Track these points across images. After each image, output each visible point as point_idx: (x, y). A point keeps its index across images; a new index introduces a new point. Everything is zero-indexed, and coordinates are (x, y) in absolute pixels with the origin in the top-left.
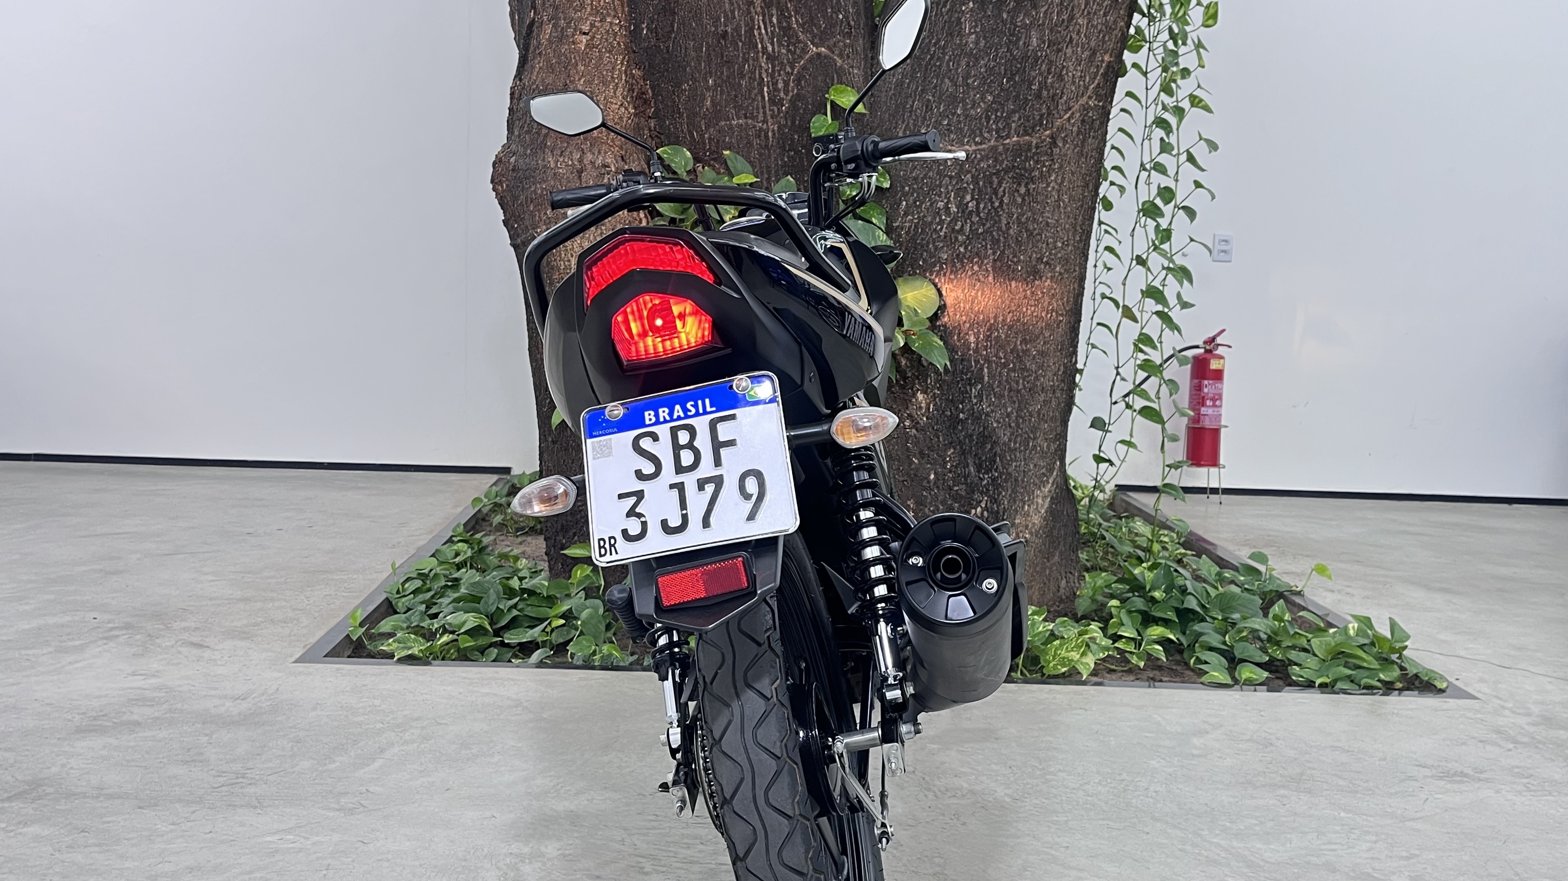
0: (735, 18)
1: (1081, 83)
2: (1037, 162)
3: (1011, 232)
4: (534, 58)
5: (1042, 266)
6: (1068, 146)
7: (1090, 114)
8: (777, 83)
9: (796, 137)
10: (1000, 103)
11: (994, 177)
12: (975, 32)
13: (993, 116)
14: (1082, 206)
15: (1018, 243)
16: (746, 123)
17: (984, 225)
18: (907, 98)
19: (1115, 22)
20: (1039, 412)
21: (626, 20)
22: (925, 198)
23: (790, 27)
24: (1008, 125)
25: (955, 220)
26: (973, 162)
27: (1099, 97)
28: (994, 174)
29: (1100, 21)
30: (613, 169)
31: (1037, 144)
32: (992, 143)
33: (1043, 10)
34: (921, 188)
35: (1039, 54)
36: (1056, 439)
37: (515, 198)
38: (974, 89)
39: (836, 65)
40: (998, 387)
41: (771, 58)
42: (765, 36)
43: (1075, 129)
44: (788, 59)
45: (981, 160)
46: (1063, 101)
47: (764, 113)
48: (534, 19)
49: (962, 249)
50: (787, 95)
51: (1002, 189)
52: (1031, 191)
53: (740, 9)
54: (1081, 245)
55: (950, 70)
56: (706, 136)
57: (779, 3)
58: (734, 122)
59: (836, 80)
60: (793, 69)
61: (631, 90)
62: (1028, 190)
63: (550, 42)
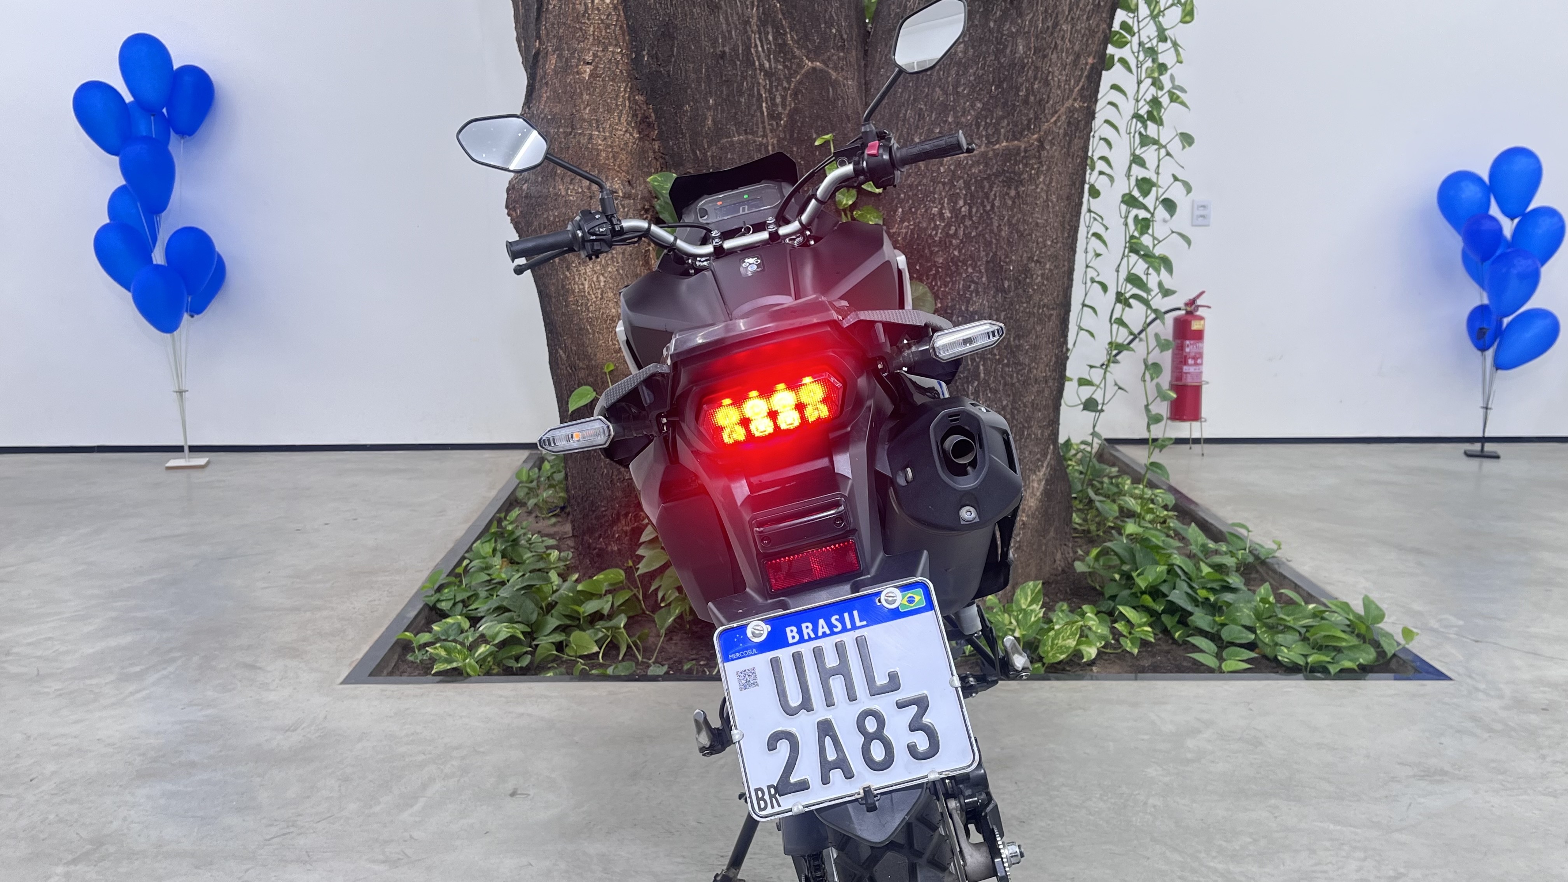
0: (731, 38)
1: (1067, 87)
2: (1026, 165)
3: (1003, 234)
4: (541, 87)
5: (1033, 265)
6: (1055, 148)
7: (1076, 116)
8: (775, 99)
9: (795, 149)
10: (989, 110)
11: (985, 183)
12: (964, 41)
13: (983, 123)
14: (1069, 204)
15: (1010, 243)
16: (747, 139)
17: (977, 228)
18: (900, 107)
19: (1098, 25)
20: (1033, 403)
21: (627, 49)
22: (920, 205)
23: (785, 44)
24: (997, 131)
25: (948, 225)
26: (964, 168)
27: (1083, 98)
28: (985, 179)
29: (1083, 25)
30: (621, 194)
31: (1025, 148)
32: (983, 149)
33: (1028, 18)
34: (916, 195)
35: (1026, 61)
36: (1049, 425)
37: (529, 224)
38: (963, 97)
39: (831, 78)
40: (993, 382)
41: (769, 74)
42: (762, 54)
43: (1061, 131)
44: (785, 75)
45: (972, 166)
46: (1049, 105)
47: (764, 128)
48: (539, 49)
49: (956, 253)
50: (785, 109)
51: (993, 193)
52: (1021, 193)
53: (736, 28)
54: (1070, 241)
55: (940, 79)
56: (709, 154)
57: (774, 21)
58: (736, 139)
59: (831, 93)
60: (789, 83)
61: (635, 115)
62: (1018, 193)
63: (556, 72)
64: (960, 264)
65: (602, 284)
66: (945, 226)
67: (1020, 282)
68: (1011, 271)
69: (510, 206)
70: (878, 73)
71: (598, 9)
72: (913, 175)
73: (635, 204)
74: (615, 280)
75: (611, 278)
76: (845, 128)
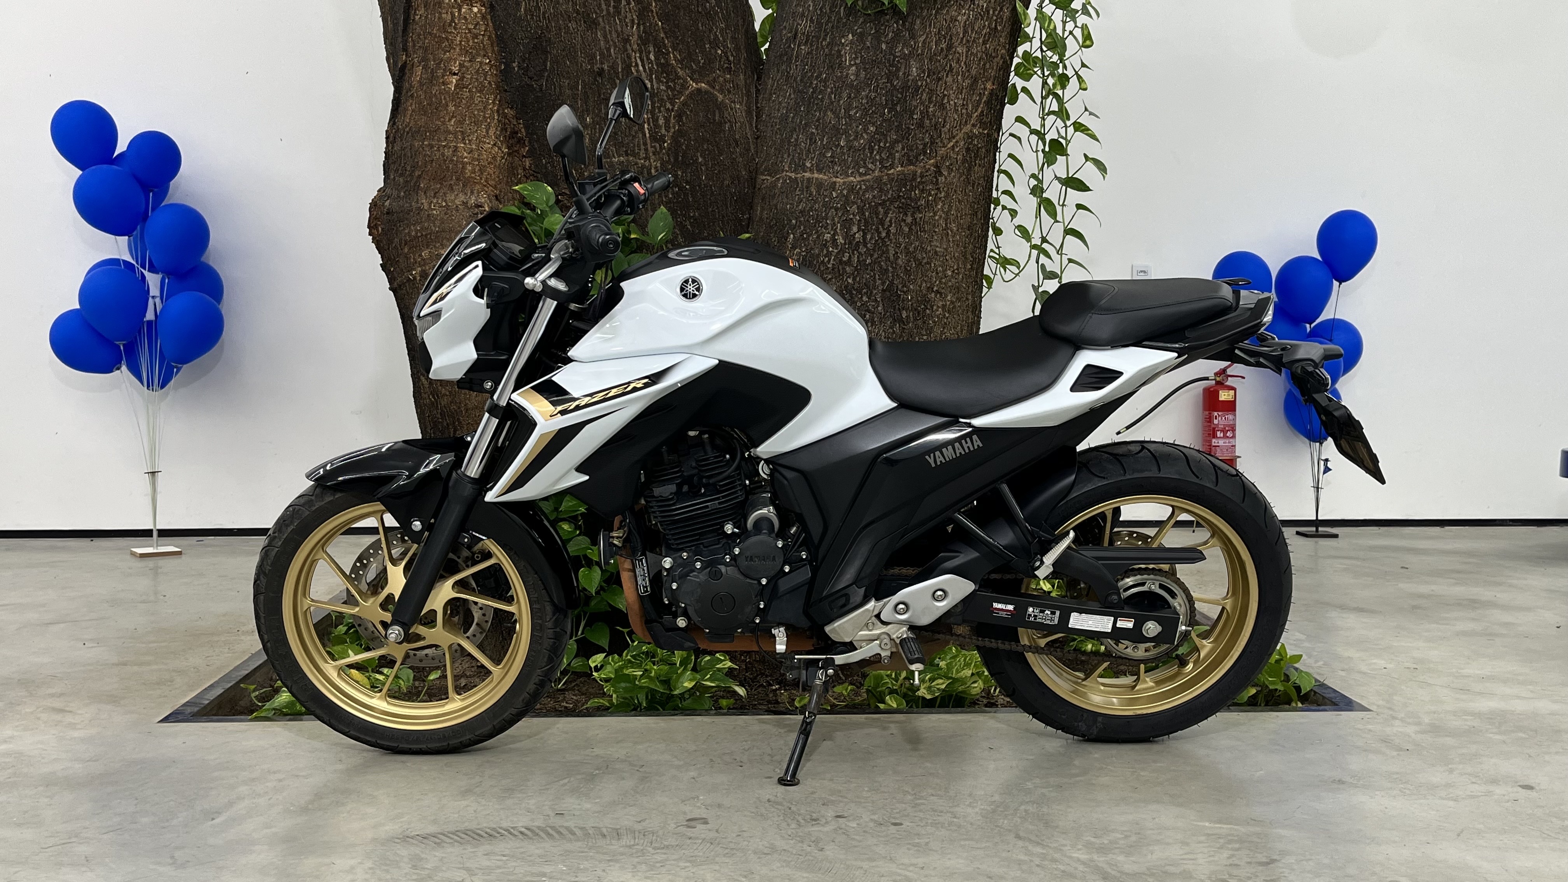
0: (610, 55)
1: (964, 111)
2: (922, 191)
3: (900, 262)
4: (406, 101)
5: (933, 295)
6: (953, 174)
7: (977, 143)
8: (657, 120)
9: (679, 173)
10: (883, 133)
11: (880, 209)
12: (855, 64)
13: (877, 147)
15: (907, 272)
16: (628, 161)
17: (872, 256)
18: (791, 132)
19: (996, 50)
21: (496, 60)
22: (811, 231)
23: (667, 64)
24: (891, 155)
25: (842, 251)
26: (858, 193)
27: (983, 125)
28: (880, 204)
29: (979, 49)
30: (487, 209)
31: (921, 173)
32: (877, 173)
33: (922, 39)
34: (808, 220)
35: (920, 84)
37: (390, 242)
38: (856, 120)
39: (717, 100)
41: (650, 95)
42: (643, 74)
43: (960, 157)
44: (668, 96)
45: (866, 190)
46: (945, 129)
47: (646, 150)
48: (406, 62)
49: (850, 281)
50: (668, 132)
51: (888, 219)
52: (918, 220)
53: (615, 47)
55: (832, 103)
56: (586, 174)
57: (656, 39)
58: (615, 160)
59: (717, 115)
60: (673, 105)
61: (504, 129)
62: (916, 219)
63: (421, 83)
64: (854, 292)
66: (838, 253)
67: (919, 313)
68: (909, 301)
69: (372, 226)
70: (770, 99)
71: (465, 17)
72: (804, 200)
76: (732, 153)
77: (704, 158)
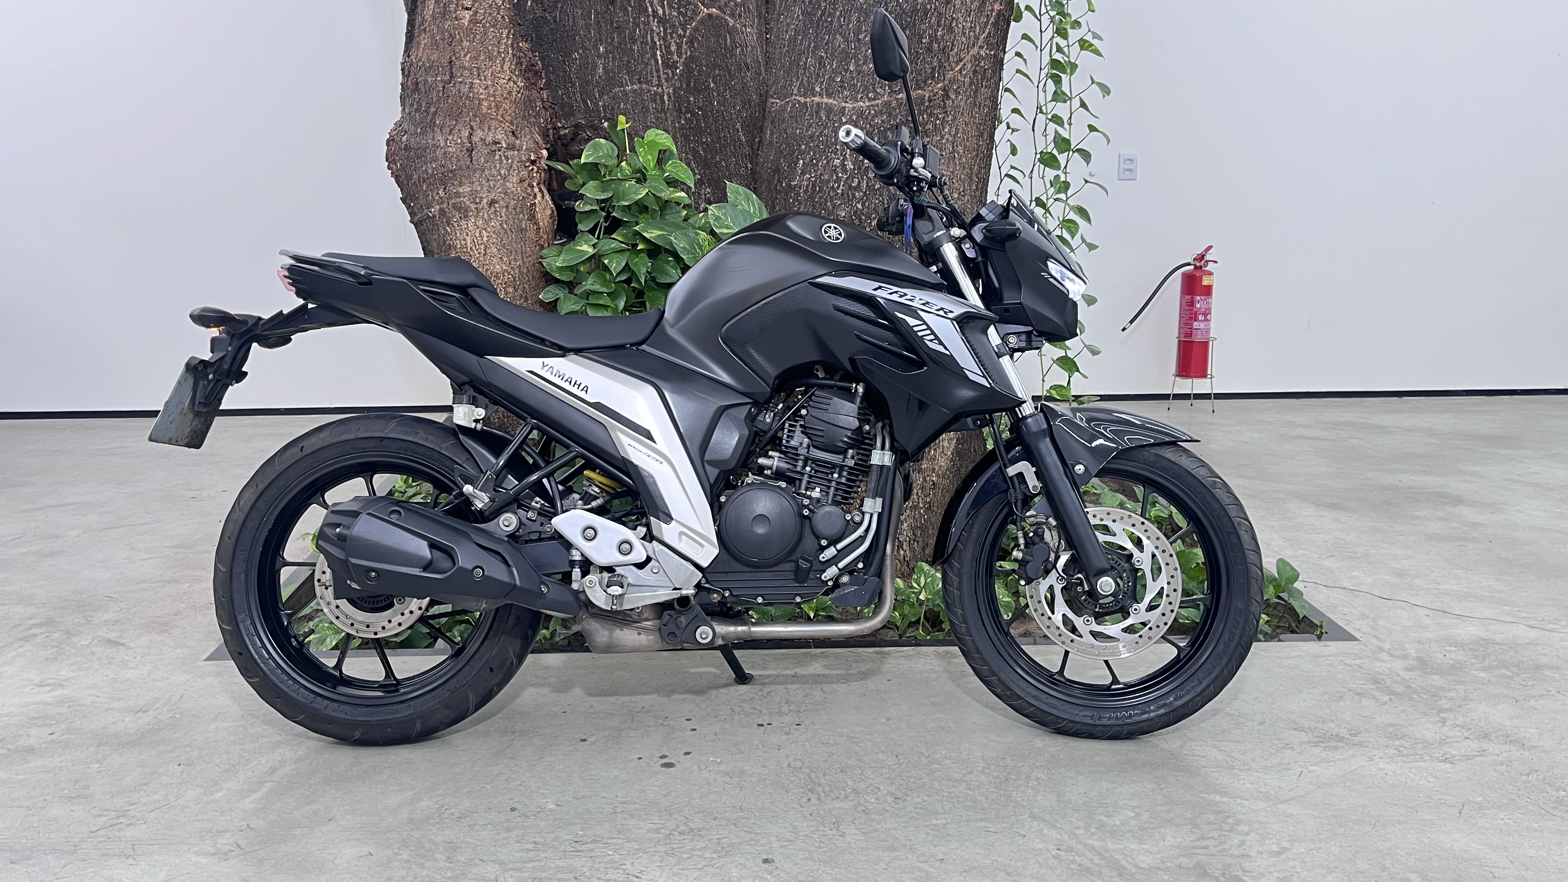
1: (972, 34)
2: (930, 115)
4: (420, 34)
6: (960, 97)
7: (982, 64)
8: (669, 47)
9: (692, 99)
14: (977, 155)
16: (641, 88)
18: (800, 54)
22: (821, 156)
25: (851, 177)
26: (867, 118)
27: (991, 45)
28: (888, 129)
30: (504, 146)
31: (929, 97)
32: (886, 98)
34: (818, 146)
35: (929, 7)
37: (409, 178)
39: (728, 25)
41: (662, 21)
43: (967, 80)
44: (679, 22)
45: (876, 115)
46: (953, 53)
47: (659, 77)
49: (859, 206)
50: (680, 58)
55: (841, 26)
56: (600, 104)
58: (628, 88)
59: (729, 40)
60: (684, 30)
61: (519, 63)
63: (434, 18)
64: (864, 218)
65: (485, 239)
66: (847, 179)
69: (390, 159)
70: (778, 20)
72: (814, 125)
73: (519, 156)
74: (498, 234)
75: (494, 232)
76: (744, 77)
77: (715, 83)
